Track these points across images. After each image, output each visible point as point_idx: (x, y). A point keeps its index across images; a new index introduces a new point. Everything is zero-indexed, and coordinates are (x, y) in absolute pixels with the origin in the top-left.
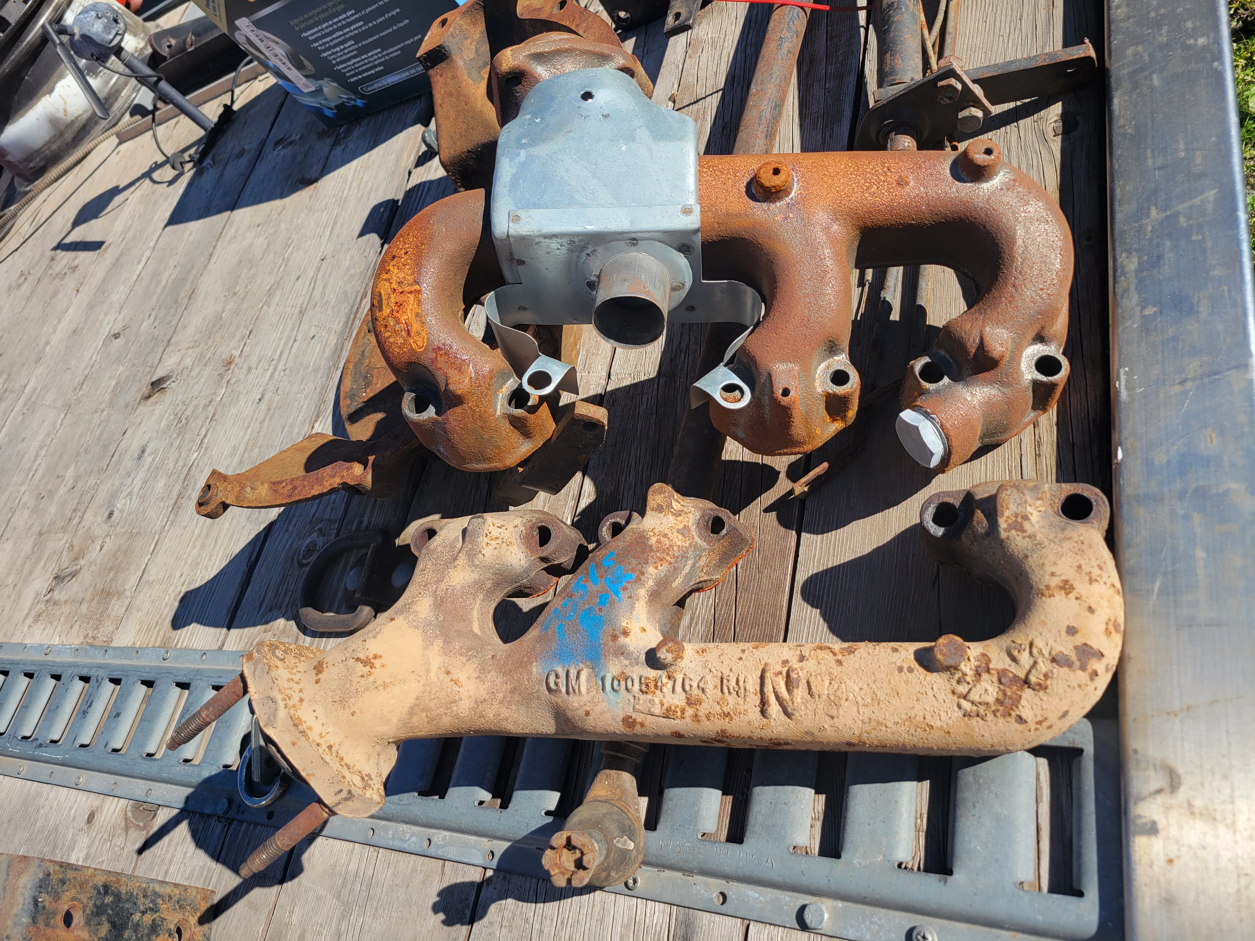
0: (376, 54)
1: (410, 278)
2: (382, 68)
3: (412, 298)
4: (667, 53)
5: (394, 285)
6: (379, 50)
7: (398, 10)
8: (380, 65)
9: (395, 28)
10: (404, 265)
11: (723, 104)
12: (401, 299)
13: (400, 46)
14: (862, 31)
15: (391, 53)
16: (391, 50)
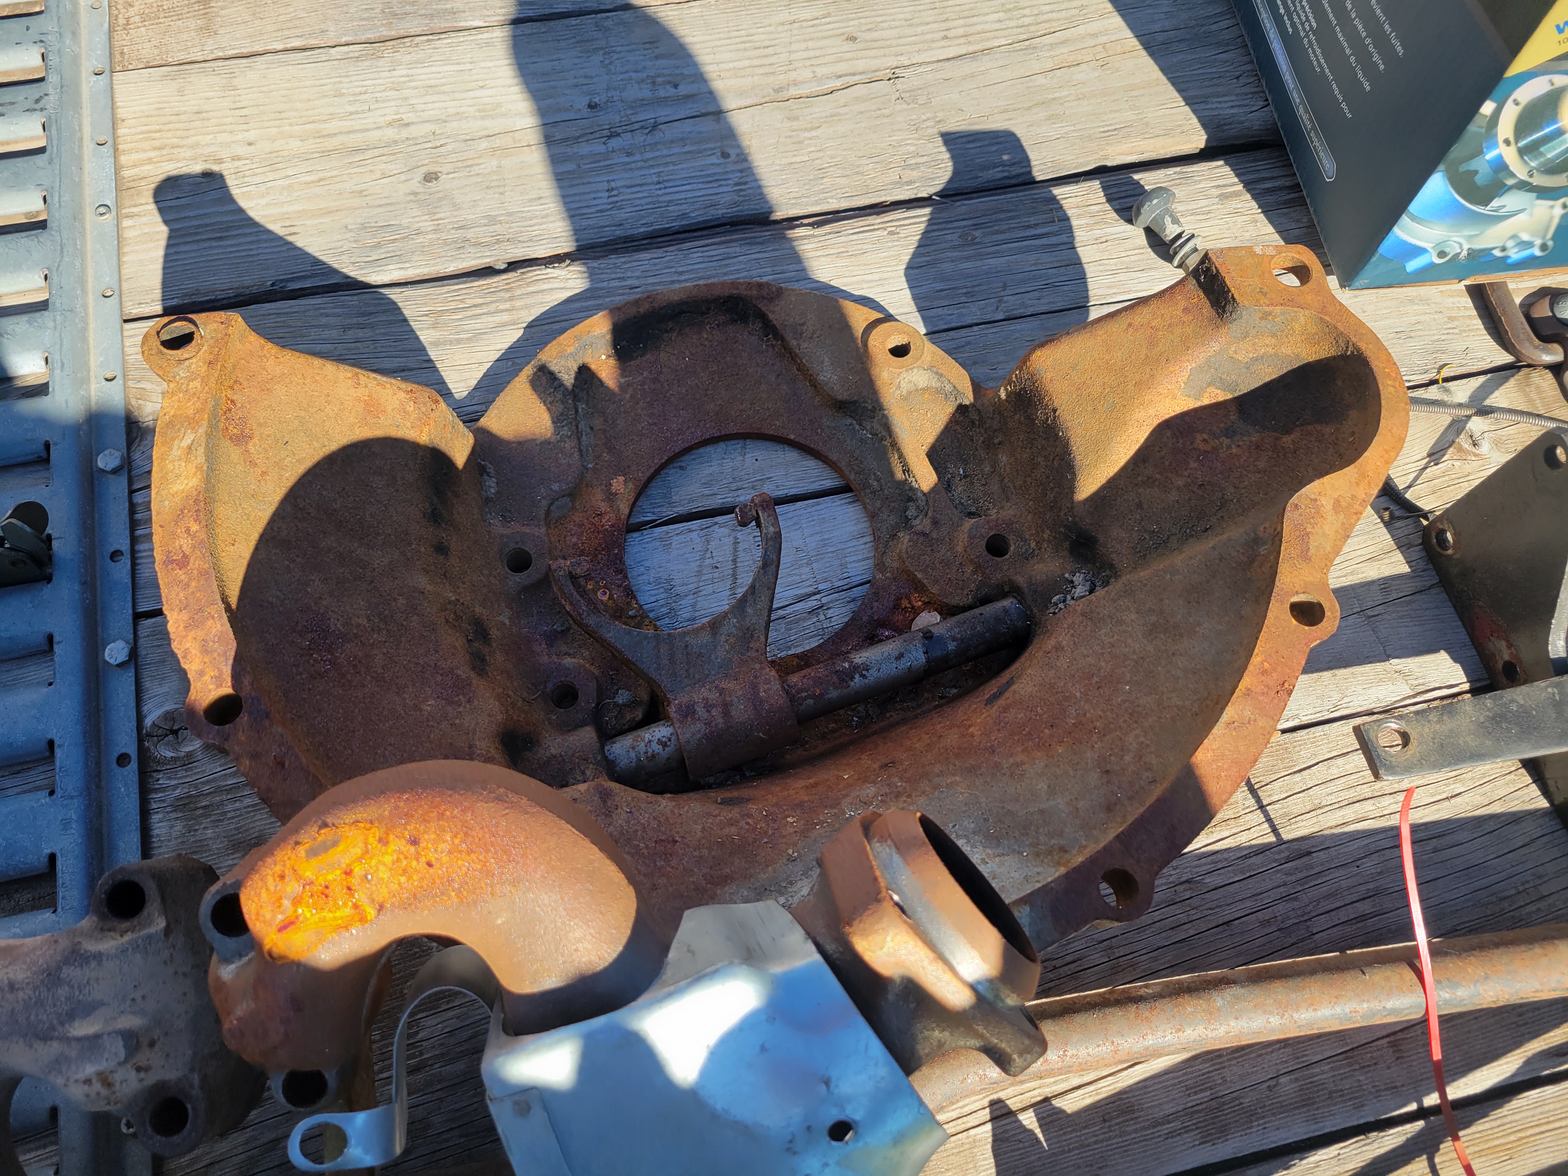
0: (1308, 20)
1: (383, 893)
2: (1290, 30)
3: (348, 911)
4: (1367, 668)
5: (357, 870)
6: (1314, 25)
7: (1382, 67)
8: (1293, 25)
9: (1353, 59)
10: (405, 871)
11: (1246, 857)
12: (337, 891)
13: (1327, 71)
14: (1413, 1107)
15: (1314, 52)
16: (1318, 51)
